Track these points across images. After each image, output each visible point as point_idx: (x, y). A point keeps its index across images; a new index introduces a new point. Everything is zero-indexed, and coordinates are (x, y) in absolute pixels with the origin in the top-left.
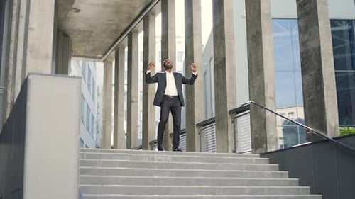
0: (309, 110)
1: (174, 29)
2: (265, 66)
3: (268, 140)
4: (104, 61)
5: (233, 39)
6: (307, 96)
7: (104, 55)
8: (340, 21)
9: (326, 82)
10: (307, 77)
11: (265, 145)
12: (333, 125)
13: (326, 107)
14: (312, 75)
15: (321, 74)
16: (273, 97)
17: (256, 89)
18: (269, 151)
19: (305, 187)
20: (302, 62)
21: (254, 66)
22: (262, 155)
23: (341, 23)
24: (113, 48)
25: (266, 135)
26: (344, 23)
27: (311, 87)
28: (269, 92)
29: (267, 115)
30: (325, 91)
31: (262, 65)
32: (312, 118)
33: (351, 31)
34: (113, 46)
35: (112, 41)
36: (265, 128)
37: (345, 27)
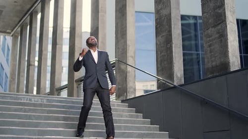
0: (161, 64)
1: (63, 8)
2: (128, 32)
3: (128, 89)
4: (12, 36)
5: (105, 13)
6: (159, 53)
7: (12, 31)
8: (189, 17)
9: (174, 41)
10: (160, 38)
11: (125, 94)
12: (179, 76)
13: (174, 62)
14: (163, 36)
15: (171, 35)
16: (133, 56)
17: (121, 50)
18: (128, 98)
19: (155, 126)
20: (156, 26)
21: (119, 32)
22: (123, 101)
23: (189, 18)
24: (19, 25)
25: (127, 86)
26: (191, 18)
27: (162, 45)
28: (130, 52)
29: (128, 70)
30: (173, 49)
31: (126, 31)
32: (162, 70)
33: (195, 24)
34: (18, 23)
35: (18, 19)
36: (126, 81)
37: (192, 21)
